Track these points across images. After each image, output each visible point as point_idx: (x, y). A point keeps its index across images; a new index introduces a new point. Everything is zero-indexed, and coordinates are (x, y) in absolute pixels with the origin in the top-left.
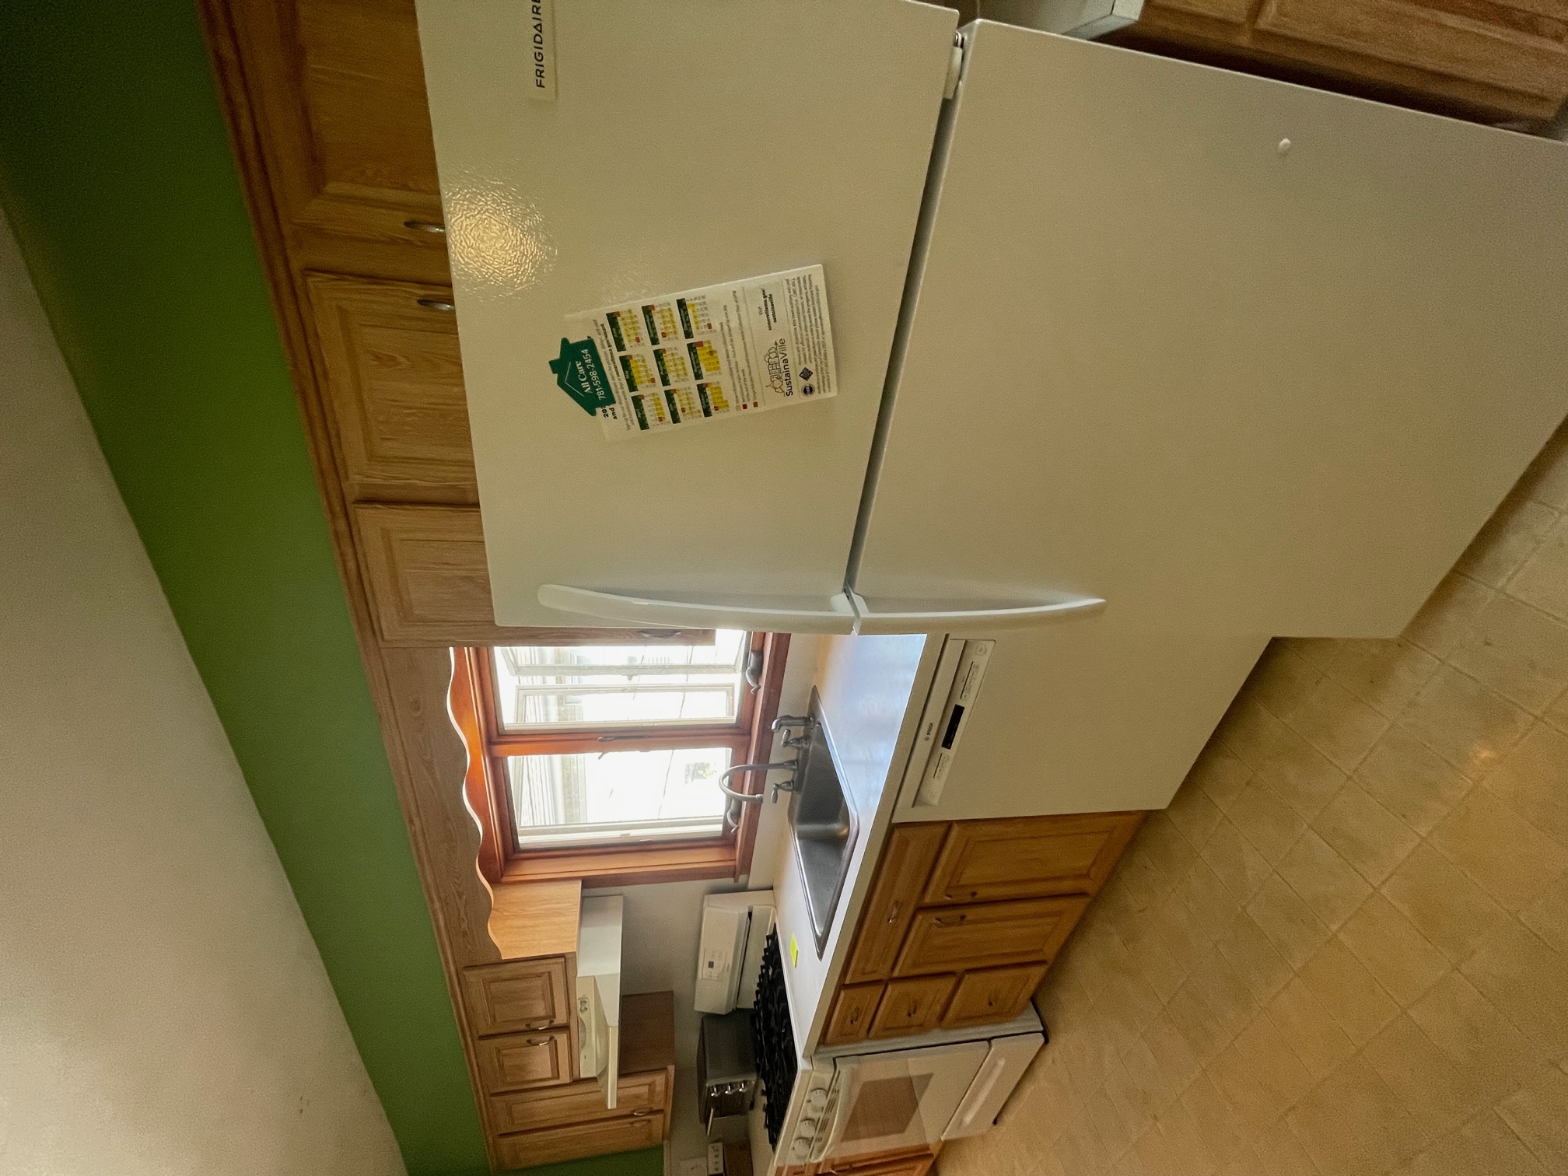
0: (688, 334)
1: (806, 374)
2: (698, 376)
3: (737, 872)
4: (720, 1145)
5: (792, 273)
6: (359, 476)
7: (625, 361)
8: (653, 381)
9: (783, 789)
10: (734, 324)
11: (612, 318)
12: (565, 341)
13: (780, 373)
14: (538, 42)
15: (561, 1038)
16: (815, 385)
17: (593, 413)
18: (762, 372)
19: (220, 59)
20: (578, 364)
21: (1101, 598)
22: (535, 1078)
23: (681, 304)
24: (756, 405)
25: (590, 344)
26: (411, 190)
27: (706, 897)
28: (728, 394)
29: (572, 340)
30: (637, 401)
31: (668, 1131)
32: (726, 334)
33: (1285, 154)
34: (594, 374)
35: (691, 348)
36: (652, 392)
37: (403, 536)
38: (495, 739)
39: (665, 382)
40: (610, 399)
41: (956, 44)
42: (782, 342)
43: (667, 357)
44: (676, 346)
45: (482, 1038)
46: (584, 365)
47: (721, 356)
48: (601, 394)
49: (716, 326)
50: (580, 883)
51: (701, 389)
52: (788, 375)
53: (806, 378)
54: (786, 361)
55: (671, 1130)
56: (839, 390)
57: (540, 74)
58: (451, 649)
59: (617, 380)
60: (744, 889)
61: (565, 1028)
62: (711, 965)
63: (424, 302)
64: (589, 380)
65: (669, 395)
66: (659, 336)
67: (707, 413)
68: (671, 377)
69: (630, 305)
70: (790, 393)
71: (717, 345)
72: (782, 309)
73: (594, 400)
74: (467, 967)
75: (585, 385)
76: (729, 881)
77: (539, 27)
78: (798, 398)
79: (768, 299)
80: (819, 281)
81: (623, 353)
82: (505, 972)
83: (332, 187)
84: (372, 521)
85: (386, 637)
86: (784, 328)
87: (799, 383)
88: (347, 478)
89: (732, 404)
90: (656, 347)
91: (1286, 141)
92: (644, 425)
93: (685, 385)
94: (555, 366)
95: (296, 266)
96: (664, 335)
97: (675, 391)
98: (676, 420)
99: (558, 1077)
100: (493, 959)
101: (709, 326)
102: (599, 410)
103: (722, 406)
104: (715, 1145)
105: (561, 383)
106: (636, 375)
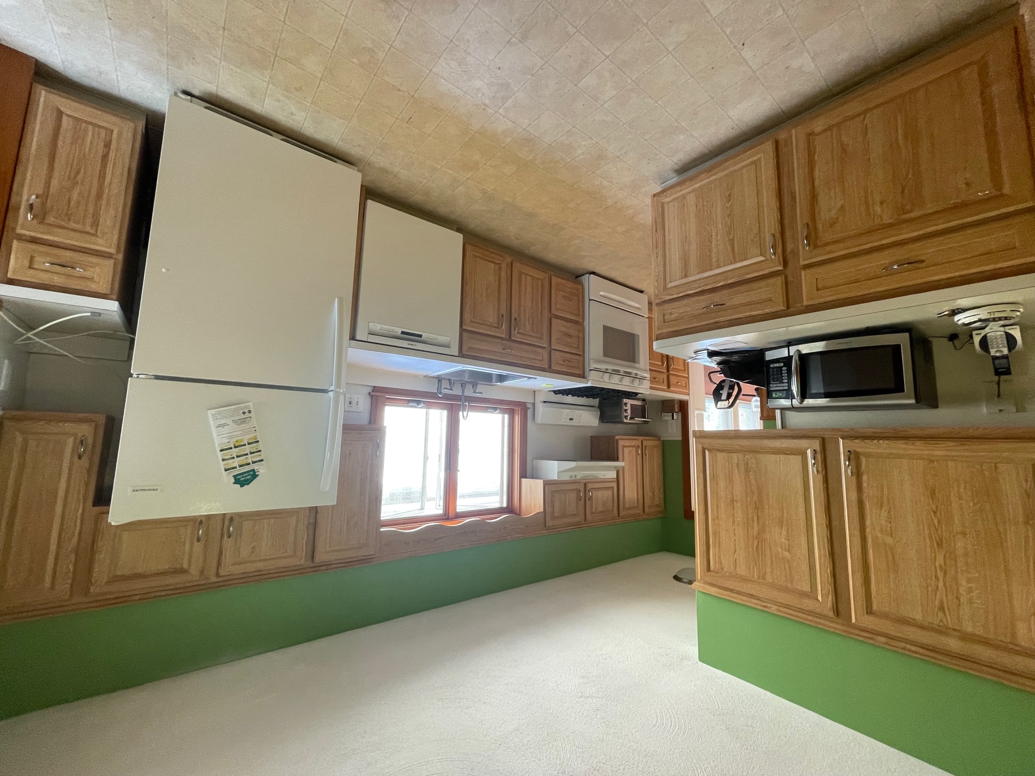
0: (231, 448)
1: (244, 413)
2: (245, 445)
3: (525, 408)
4: (663, 414)
5: (211, 419)
6: (301, 560)
7: (240, 466)
8: (246, 458)
9: (476, 389)
10: (227, 435)
11: (226, 470)
12: (234, 483)
13: (243, 421)
14: (144, 490)
15: (590, 486)
16: (248, 410)
17: (258, 475)
18: (244, 426)
19: (139, 600)
20: (241, 479)
21: (335, 300)
22: (611, 497)
23: (221, 451)
24: (255, 427)
25: (235, 477)
26: (185, 540)
27: (536, 422)
28: (251, 436)
29: (234, 481)
30: (254, 462)
31: (656, 438)
32: (230, 437)
33: (168, 270)
34: (244, 475)
35: (235, 447)
36: (250, 459)
37: (328, 546)
38: (446, 517)
39: (247, 454)
40: (253, 470)
41: (138, 377)
42: (233, 421)
43: (239, 454)
44: (235, 452)
45: (585, 520)
46: (242, 478)
47: (238, 438)
48: (252, 473)
49: (228, 440)
50: (523, 479)
51: (249, 444)
52: (244, 418)
53: (245, 413)
54: (239, 420)
55: (656, 436)
56: (250, 402)
57: (154, 490)
58: (381, 530)
59: (247, 469)
60: (534, 404)
61: (585, 484)
62: (571, 419)
63: (229, 537)
64: (247, 476)
65: (251, 453)
66: (232, 456)
67: (258, 442)
68: (245, 453)
69: (222, 465)
70: (251, 417)
71: (235, 440)
72: (223, 422)
73: (254, 475)
74: (545, 526)
75: (248, 477)
76: (530, 413)
77: (141, 490)
78: (252, 415)
79: (219, 426)
80: (213, 411)
81: (238, 467)
82: (549, 510)
83: (185, 566)
84: (320, 557)
85: (372, 553)
86: (229, 421)
87: (247, 415)
88: (302, 565)
89: (254, 434)
90: (235, 457)
91: (163, 270)
92: (262, 460)
93: (247, 449)
94: (242, 486)
95: (216, 580)
96: (231, 455)
97: (250, 452)
98: (260, 451)
99: (613, 488)
100: (543, 515)
101: (228, 442)
102: (257, 473)
103: (255, 437)
104: (663, 416)
105: (248, 484)
106: (245, 463)
